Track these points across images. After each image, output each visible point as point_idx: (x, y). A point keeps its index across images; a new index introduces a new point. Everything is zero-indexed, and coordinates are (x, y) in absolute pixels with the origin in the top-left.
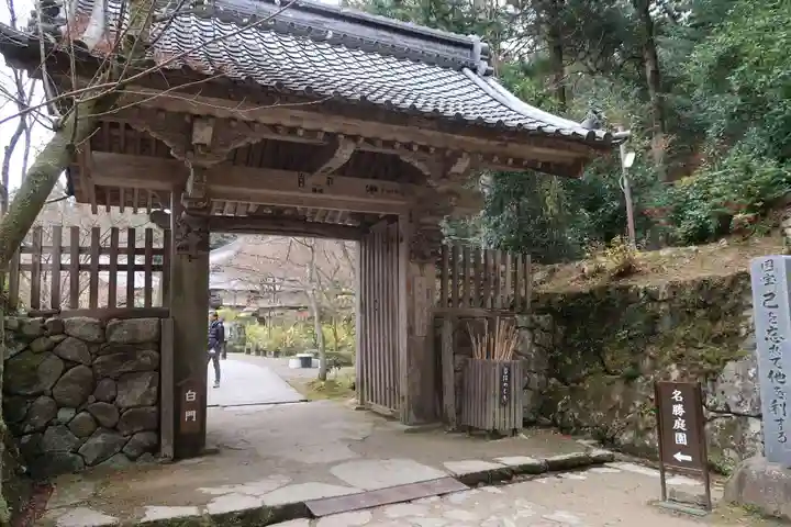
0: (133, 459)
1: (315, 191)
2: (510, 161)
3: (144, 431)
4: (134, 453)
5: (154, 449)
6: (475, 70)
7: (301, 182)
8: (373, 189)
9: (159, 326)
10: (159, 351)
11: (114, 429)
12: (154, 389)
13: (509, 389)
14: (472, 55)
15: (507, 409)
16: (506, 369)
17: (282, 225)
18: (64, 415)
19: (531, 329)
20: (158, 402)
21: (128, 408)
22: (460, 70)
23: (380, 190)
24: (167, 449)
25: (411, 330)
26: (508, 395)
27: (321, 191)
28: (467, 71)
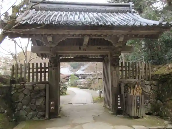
0: (39, 118)
1: (83, 50)
2: (133, 36)
3: (42, 111)
5: (44, 116)
6: (130, 12)
8: (99, 48)
9: (45, 86)
10: (45, 92)
11: (35, 110)
12: (44, 101)
13: (139, 104)
14: (130, 8)
15: (139, 110)
16: (138, 98)
17: (82, 59)
18: (24, 107)
19: (150, 85)
20: (45, 105)
21: (38, 106)
22: (126, 13)
23: (101, 48)
24: (47, 116)
25: (112, 86)
26: (139, 106)
27: (85, 50)
28: (128, 13)
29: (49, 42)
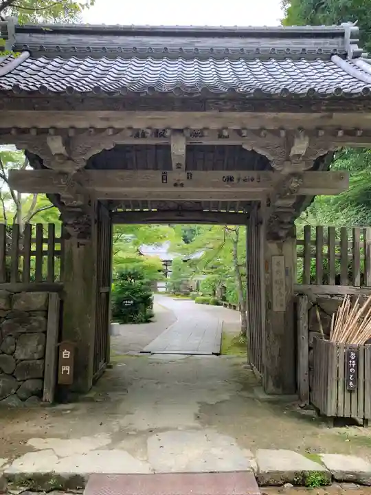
0: (23, 400)
1: (176, 185)
3: (32, 378)
4: (24, 395)
5: (40, 394)
6: (344, 56)
7: (164, 178)
8: (230, 179)
9: (47, 299)
10: (46, 317)
11: (12, 375)
12: (40, 347)
13: (356, 375)
14: (343, 43)
15: (354, 396)
16: (353, 354)
20: (43, 358)
21: (22, 360)
22: (328, 58)
24: (48, 395)
25: (269, 306)
26: (356, 380)
27: (182, 185)
28: (335, 58)
29: (56, 154)
